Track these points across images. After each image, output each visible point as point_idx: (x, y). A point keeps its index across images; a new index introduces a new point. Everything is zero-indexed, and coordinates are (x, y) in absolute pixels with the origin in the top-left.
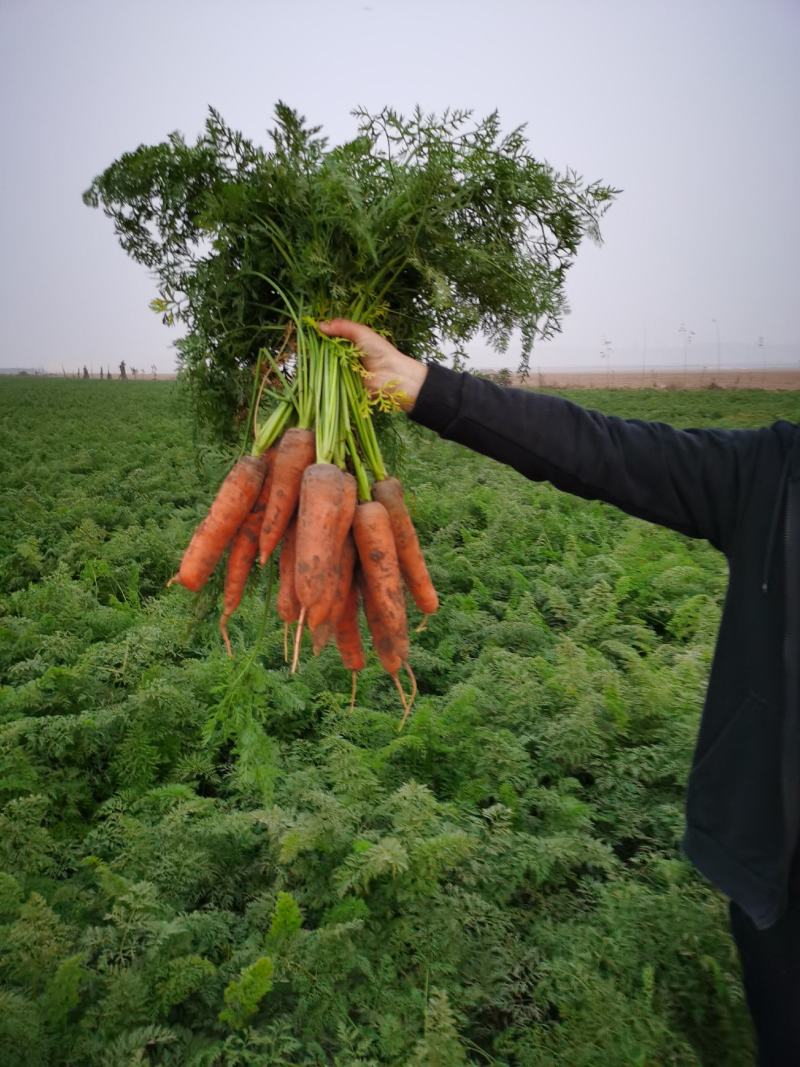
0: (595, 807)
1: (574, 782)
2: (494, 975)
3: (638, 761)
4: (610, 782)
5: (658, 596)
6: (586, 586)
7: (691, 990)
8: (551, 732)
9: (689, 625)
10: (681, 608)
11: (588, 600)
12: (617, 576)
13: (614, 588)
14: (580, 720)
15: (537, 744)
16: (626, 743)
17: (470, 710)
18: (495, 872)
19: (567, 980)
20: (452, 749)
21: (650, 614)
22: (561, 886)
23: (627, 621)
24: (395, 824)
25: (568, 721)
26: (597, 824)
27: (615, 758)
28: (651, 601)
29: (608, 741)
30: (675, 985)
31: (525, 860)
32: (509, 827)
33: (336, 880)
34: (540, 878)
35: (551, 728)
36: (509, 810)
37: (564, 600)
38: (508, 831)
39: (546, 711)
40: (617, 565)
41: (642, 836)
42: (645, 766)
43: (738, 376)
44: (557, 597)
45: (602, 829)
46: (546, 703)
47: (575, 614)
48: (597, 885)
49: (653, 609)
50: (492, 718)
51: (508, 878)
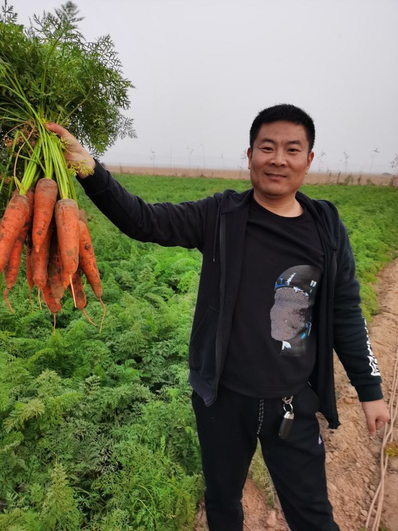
0: (142, 371)
1: (132, 361)
2: (92, 456)
3: (162, 348)
4: (149, 359)
5: (174, 272)
6: (140, 270)
7: (181, 443)
8: (121, 339)
9: (187, 285)
10: (183, 278)
11: (141, 276)
12: (155, 264)
13: (154, 270)
14: (135, 332)
15: (114, 345)
16: (157, 340)
17: (80, 333)
18: (92, 408)
19: (126, 450)
20: (71, 353)
21: (170, 281)
22: (124, 409)
23: (160, 285)
24: (38, 393)
25: (129, 333)
26: (143, 379)
27: (152, 347)
28: (170, 275)
29: (148, 340)
30: (175, 442)
31: (107, 399)
32: (100, 385)
33: (5, 425)
34: (114, 407)
35: (121, 337)
36: (99, 377)
37: (130, 277)
38: (99, 387)
39: (120, 330)
40: (155, 259)
41: (163, 381)
42: (165, 349)
43: (213, 172)
44: (126, 275)
45: (145, 380)
46: (119, 326)
47: (135, 283)
48: (141, 405)
49: (172, 279)
50: (92, 336)
51: (99, 409)
